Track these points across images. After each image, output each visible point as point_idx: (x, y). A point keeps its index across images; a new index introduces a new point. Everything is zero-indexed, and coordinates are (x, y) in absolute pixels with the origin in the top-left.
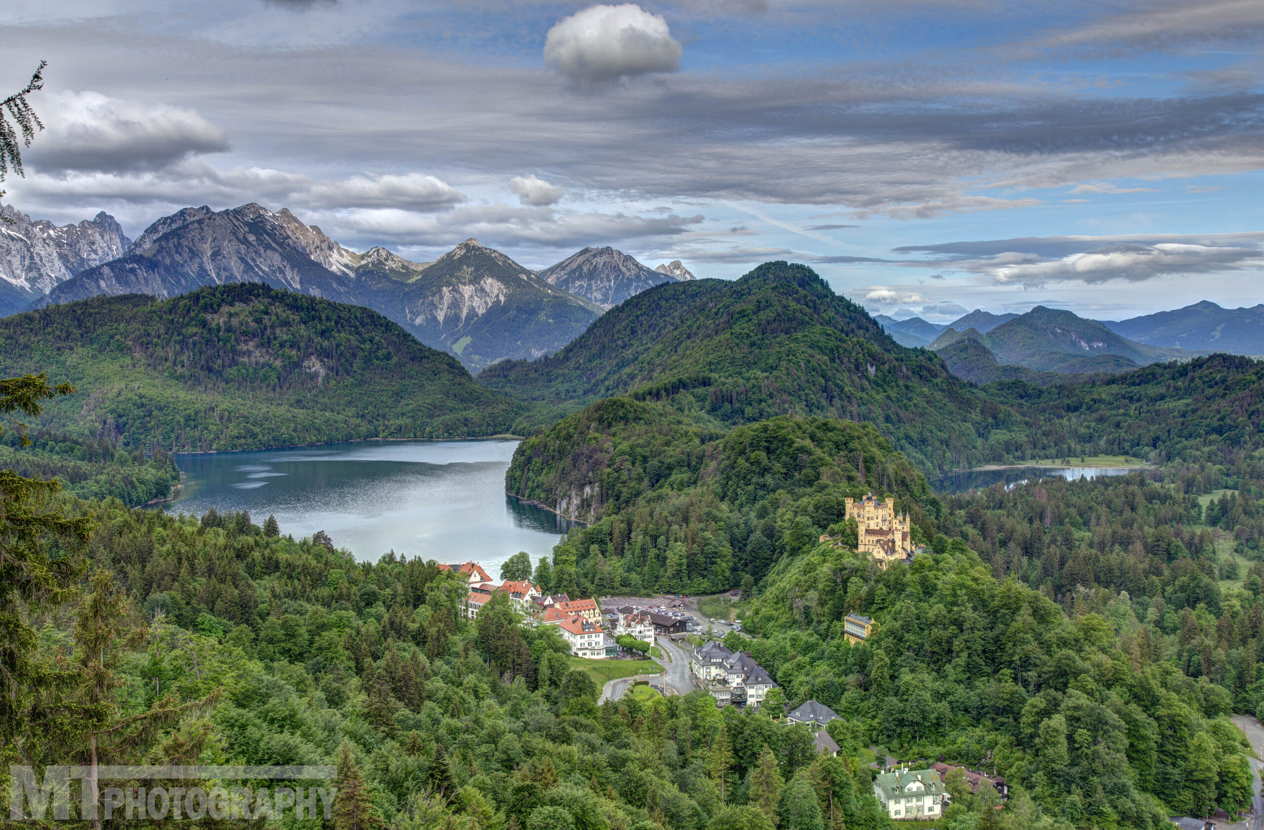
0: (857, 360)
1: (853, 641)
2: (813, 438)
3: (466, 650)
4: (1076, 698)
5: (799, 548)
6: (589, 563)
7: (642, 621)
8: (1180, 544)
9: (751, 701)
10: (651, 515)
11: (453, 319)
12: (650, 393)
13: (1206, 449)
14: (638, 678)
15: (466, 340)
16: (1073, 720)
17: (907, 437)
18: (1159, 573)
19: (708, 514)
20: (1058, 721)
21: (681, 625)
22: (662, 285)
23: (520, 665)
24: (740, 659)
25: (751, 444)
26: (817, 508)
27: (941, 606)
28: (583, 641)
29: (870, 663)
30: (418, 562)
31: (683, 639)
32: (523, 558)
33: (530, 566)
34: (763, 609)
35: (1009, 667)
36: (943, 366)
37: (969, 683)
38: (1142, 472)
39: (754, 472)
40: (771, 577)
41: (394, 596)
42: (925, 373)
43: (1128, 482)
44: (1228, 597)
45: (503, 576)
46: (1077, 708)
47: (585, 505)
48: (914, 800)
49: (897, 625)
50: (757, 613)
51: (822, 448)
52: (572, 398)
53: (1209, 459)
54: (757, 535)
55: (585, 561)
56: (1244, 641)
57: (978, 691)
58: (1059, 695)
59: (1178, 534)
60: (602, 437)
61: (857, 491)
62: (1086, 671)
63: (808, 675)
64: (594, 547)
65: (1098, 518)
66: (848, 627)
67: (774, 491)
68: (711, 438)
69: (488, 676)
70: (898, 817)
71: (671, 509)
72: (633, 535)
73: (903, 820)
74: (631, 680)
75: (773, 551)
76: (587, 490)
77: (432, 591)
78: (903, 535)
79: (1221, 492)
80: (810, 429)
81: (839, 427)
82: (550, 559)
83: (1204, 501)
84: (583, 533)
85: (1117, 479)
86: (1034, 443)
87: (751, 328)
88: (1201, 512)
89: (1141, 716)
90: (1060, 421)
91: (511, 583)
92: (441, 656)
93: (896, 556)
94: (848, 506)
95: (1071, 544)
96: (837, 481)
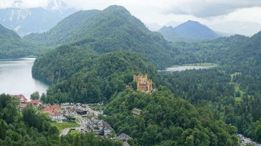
0: (137, 35)
1: (135, 116)
2: (124, 57)
3: (19, 121)
4: (196, 130)
5: (120, 90)
7: (73, 112)
8: (225, 87)
9: (105, 134)
10: (76, 80)
11: (15, 20)
12: (76, 44)
13: (233, 61)
14: (72, 128)
15: (19, 27)
16: (195, 137)
17: (152, 57)
18: (220, 96)
19: (93, 80)
20: (191, 137)
21: (85, 112)
22: (80, 11)
23: (36, 125)
24: (102, 122)
25: (106, 59)
26: (125, 78)
27: (160, 105)
28: (55, 117)
29: (140, 122)
30: (4, 95)
31: (86, 117)
32: (37, 93)
33: (39, 96)
34: (110, 107)
35: (178, 122)
36: (162, 37)
37: (167, 127)
38: (216, 67)
39: (107, 67)
40: (112, 97)
43: (212, 70)
44: (237, 102)
45: (31, 98)
46: (196, 133)
47: (56, 77)
49: (148, 111)
50: (108, 108)
51: (127, 60)
52: (52, 45)
53: (233, 64)
54: (108, 86)
55: (56, 94)
56: (241, 115)
57: (170, 129)
58: (192, 130)
59: (225, 85)
60: (61, 57)
61: (137, 73)
62: (199, 123)
63: (122, 126)
64: (59, 90)
65: (204, 80)
66: (134, 112)
67: (113, 73)
68: (95, 57)
69: (26, 128)
71: (82, 78)
72: (71, 86)
74: (70, 128)
75: (113, 91)
76: (57, 72)
77: (8, 103)
78: (150, 85)
79: (237, 73)
80: (124, 55)
81: (132, 54)
82: (45, 93)
83: (232, 76)
84: (56, 85)
85: (209, 70)
86: (187, 59)
87: (107, 25)
88: (231, 79)
89: (213, 135)
90: (194, 53)
91: (33, 100)
92: (11, 123)
93: (148, 92)
94: (134, 77)
95: (196, 87)
96: (131, 70)
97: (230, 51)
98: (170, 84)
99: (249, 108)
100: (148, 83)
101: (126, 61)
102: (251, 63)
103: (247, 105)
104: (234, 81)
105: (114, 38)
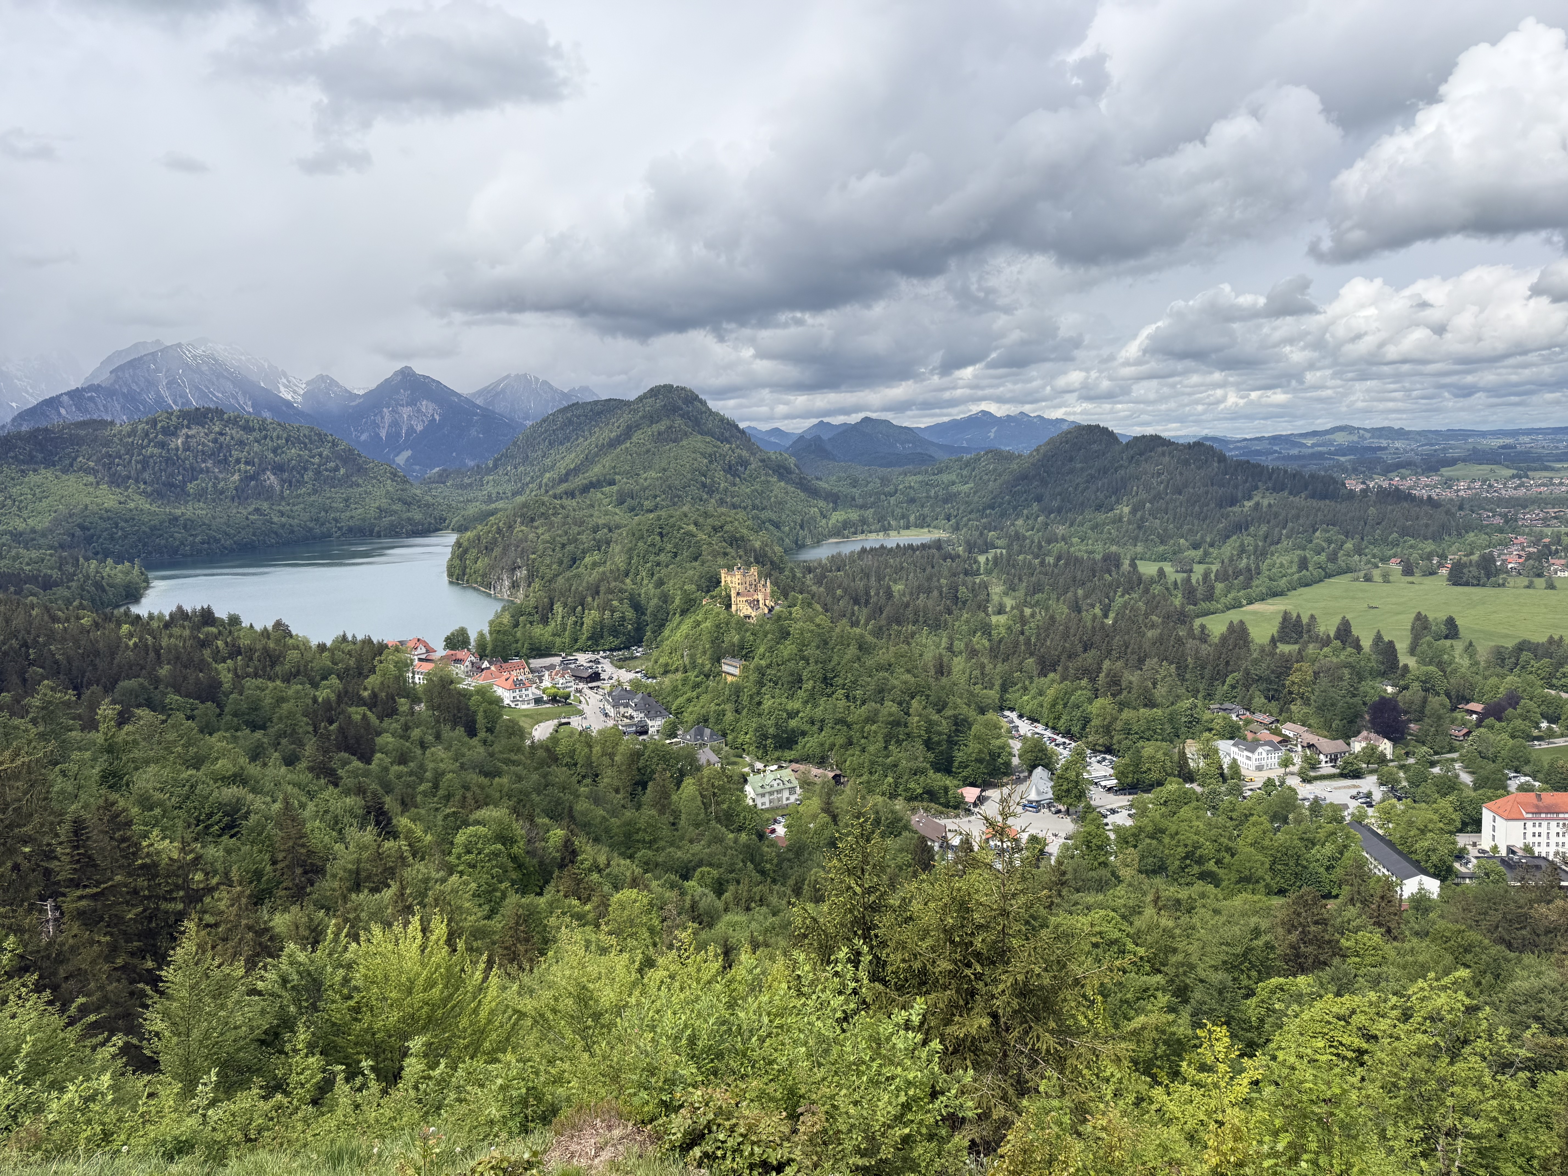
0: (730, 462)
1: (730, 679)
2: (696, 524)
5: (688, 610)
7: (562, 676)
8: (966, 591)
9: (651, 730)
10: (569, 590)
11: (393, 436)
12: (566, 493)
14: (563, 720)
15: (409, 453)
17: (769, 520)
18: (950, 613)
19: (615, 587)
21: (597, 676)
22: (573, 405)
23: (461, 718)
24: (642, 698)
25: (648, 530)
26: (700, 578)
27: (793, 646)
28: (515, 695)
29: (741, 694)
30: (368, 641)
31: (598, 687)
32: (463, 632)
33: (468, 638)
34: (661, 659)
35: (843, 689)
37: (814, 703)
38: (939, 539)
39: (651, 553)
40: (666, 633)
41: (347, 669)
42: (782, 470)
43: (930, 547)
44: (998, 627)
45: (446, 647)
47: (516, 585)
48: (776, 793)
51: (703, 531)
54: (655, 602)
56: (1007, 659)
57: (821, 708)
58: (878, 706)
59: (964, 584)
60: (527, 530)
61: (730, 563)
62: (897, 687)
63: (694, 706)
66: (725, 668)
67: (667, 566)
68: (617, 527)
69: (432, 728)
70: (763, 807)
71: (584, 584)
72: (555, 607)
73: (767, 809)
74: (556, 722)
75: (668, 614)
76: (517, 573)
77: (381, 663)
78: (766, 595)
79: (993, 551)
80: (694, 517)
81: (716, 514)
82: (486, 630)
83: (982, 559)
85: (924, 546)
86: (864, 521)
87: (647, 438)
88: (980, 567)
89: (935, 717)
91: (453, 652)
92: (390, 716)
93: (760, 611)
94: (723, 576)
95: (889, 595)
96: (715, 556)
97: (975, 493)
98: (821, 590)
99: (1027, 643)
100: (760, 587)
101: (701, 534)
102: (1030, 522)
103: (1023, 634)
105: (667, 473)
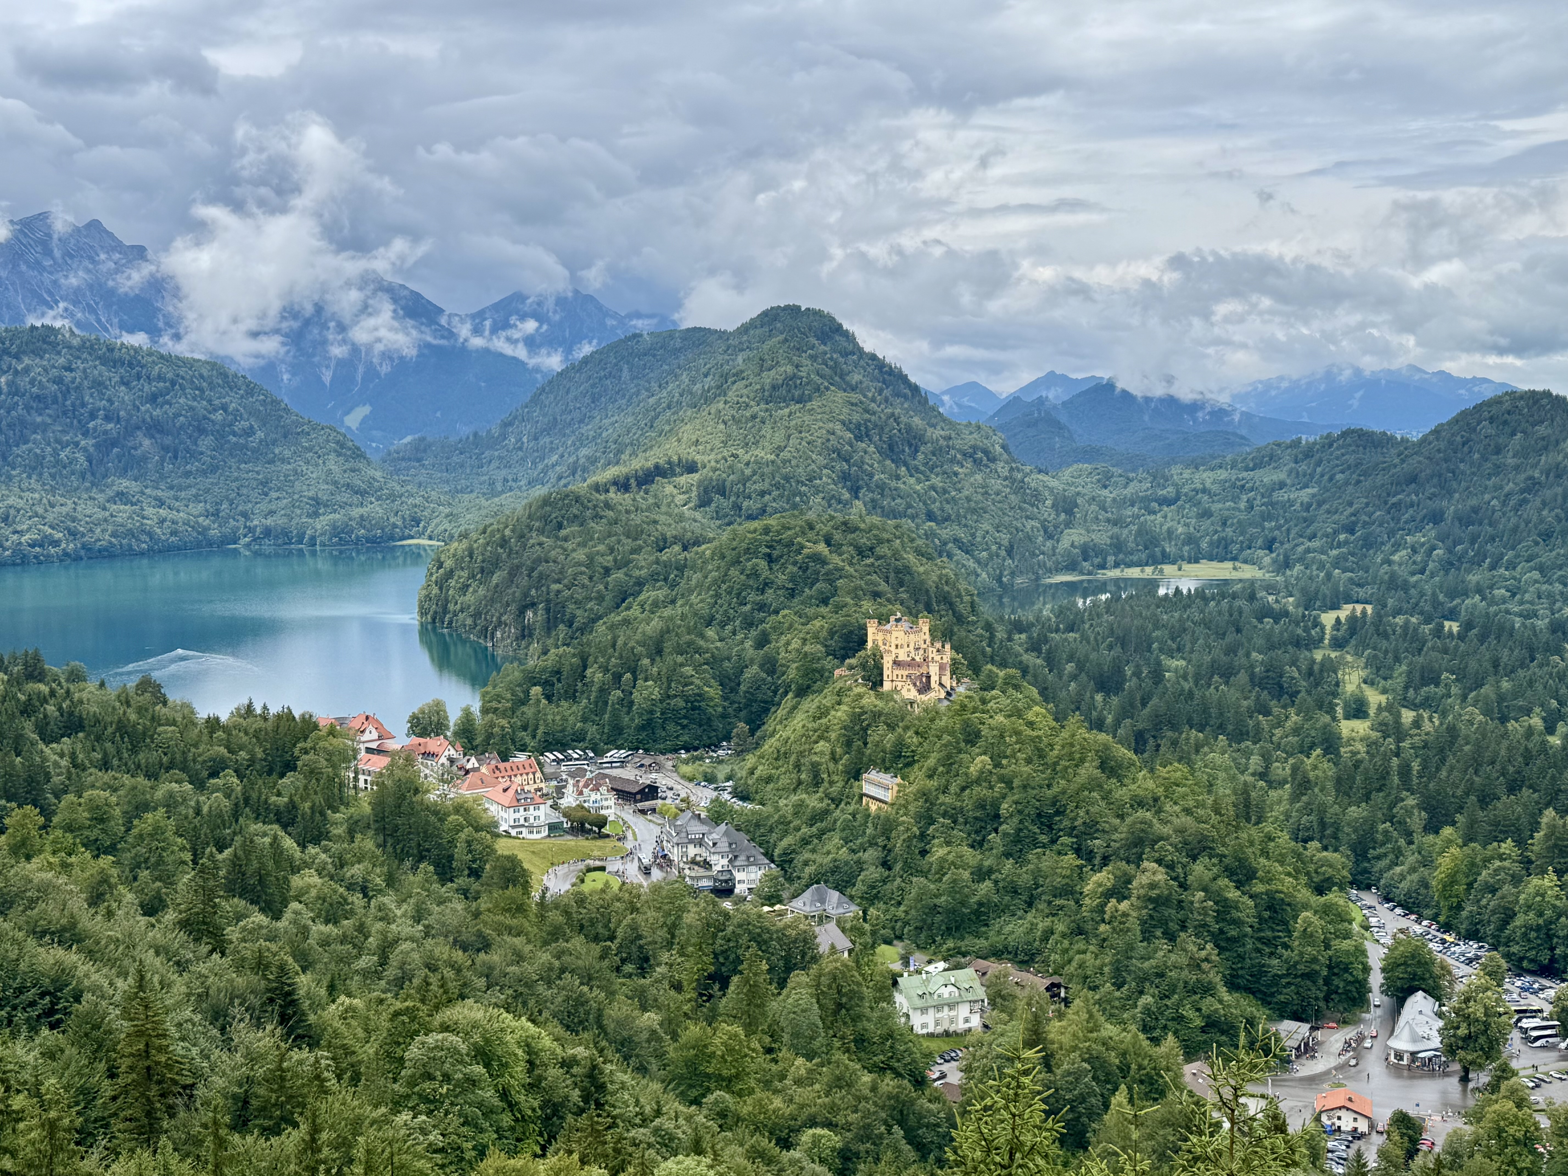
0: (890, 438)
1: (873, 806)
2: (828, 541)
3: (351, 834)
4: (1152, 872)
5: (809, 687)
6: (529, 711)
7: (596, 789)
8: (1296, 675)
9: (739, 889)
10: (614, 646)
11: (344, 381)
12: (615, 483)
13: (1335, 552)
14: (591, 863)
15: (363, 411)
17: (955, 540)
18: (1267, 713)
19: (689, 644)
21: (651, 792)
23: (428, 850)
24: (726, 833)
25: (748, 550)
26: (832, 633)
27: (986, 758)
28: (517, 815)
29: (893, 835)
30: (287, 716)
31: (654, 810)
32: (438, 708)
33: (446, 718)
34: (760, 768)
35: (1070, 835)
36: (1004, 447)
37: (1019, 858)
38: (1252, 582)
39: (751, 587)
40: (770, 724)
41: (252, 761)
42: (980, 455)
43: (1234, 596)
44: (1350, 741)
45: (410, 731)
47: (525, 634)
48: (946, 1009)
49: (930, 784)
50: (752, 772)
51: (840, 555)
52: (511, 490)
53: (1336, 565)
54: (753, 670)
55: (525, 709)
56: (1367, 798)
57: (1031, 867)
58: (1131, 869)
59: (1294, 662)
60: (548, 542)
61: (884, 610)
62: (1166, 838)
63: (813, 851)
64: (536, 690)
65: (1194, 641)
66: (867, 789)
67: (777, 612)
68: (697, 543)
69: (382, 865)
70: (925, 1031)
71: (638, 637)
72: (589, 672)
73: (931, 1036)
74: (581, 866)
75: (775, 692)
76: (530, 614)
77: (306, 753)
78: (942, 668)
79: (1349, 607)
80: (826, 529)
81: (863, 526)
82: (475, 706)
83: (1328, 619)
84: (523, 671)
85: (1221, 594)
86: (1118, 546)
87: (752, 395)
88: (1324, 633)
89: (1233, 894)
90: (1153, 517)
91: (421, 740)
92: (316, 841)
93: (932, 695)
94: (871, 631)
95: (1157, 675)
96: (857, 597)
97: (1319, 505)
98: (1039, 661)
99: (1405, 771)
100: (932, 653)
101: (836, 560)
102: (1418, 558)
103: (1397, 755)
104: (1338, 644)
105: (785, 455)
